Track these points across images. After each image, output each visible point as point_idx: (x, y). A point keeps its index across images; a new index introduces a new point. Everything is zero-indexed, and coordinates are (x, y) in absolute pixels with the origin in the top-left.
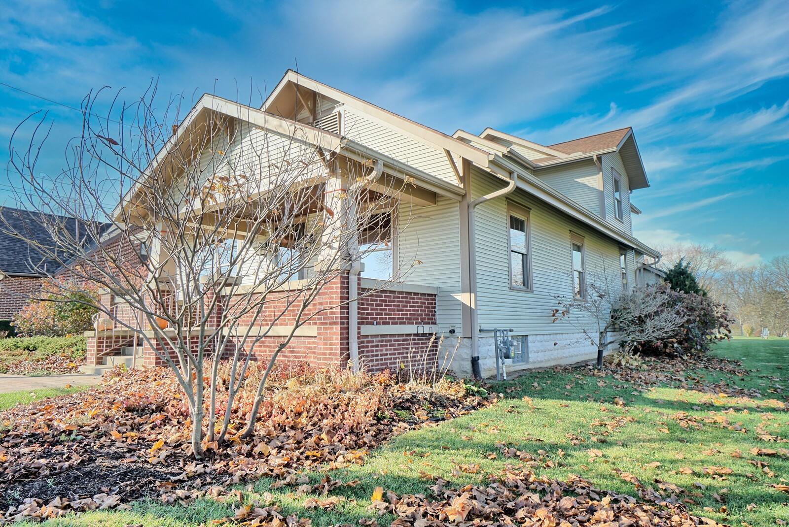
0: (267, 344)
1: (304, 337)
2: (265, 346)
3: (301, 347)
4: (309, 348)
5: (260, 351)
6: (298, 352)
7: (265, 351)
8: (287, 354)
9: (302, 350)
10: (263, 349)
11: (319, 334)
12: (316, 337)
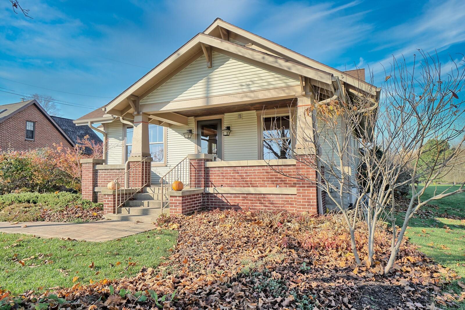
0: (249, 198)
1: (281, 194)
2: (247, 200)
3: (279, 201)
4: (286, 201)
5: (243, 203)
6: (277, 204)
7: (248, 203)
8: (267, 205)
9: (280, 202)
10: (245, 201)
11: (298, 193)
12: (296, 195)
